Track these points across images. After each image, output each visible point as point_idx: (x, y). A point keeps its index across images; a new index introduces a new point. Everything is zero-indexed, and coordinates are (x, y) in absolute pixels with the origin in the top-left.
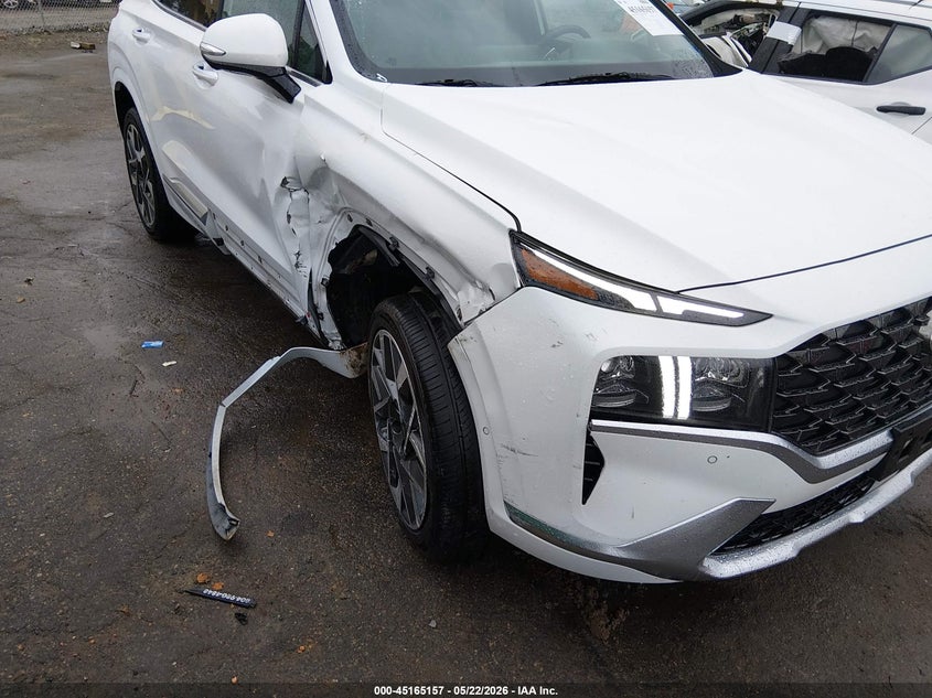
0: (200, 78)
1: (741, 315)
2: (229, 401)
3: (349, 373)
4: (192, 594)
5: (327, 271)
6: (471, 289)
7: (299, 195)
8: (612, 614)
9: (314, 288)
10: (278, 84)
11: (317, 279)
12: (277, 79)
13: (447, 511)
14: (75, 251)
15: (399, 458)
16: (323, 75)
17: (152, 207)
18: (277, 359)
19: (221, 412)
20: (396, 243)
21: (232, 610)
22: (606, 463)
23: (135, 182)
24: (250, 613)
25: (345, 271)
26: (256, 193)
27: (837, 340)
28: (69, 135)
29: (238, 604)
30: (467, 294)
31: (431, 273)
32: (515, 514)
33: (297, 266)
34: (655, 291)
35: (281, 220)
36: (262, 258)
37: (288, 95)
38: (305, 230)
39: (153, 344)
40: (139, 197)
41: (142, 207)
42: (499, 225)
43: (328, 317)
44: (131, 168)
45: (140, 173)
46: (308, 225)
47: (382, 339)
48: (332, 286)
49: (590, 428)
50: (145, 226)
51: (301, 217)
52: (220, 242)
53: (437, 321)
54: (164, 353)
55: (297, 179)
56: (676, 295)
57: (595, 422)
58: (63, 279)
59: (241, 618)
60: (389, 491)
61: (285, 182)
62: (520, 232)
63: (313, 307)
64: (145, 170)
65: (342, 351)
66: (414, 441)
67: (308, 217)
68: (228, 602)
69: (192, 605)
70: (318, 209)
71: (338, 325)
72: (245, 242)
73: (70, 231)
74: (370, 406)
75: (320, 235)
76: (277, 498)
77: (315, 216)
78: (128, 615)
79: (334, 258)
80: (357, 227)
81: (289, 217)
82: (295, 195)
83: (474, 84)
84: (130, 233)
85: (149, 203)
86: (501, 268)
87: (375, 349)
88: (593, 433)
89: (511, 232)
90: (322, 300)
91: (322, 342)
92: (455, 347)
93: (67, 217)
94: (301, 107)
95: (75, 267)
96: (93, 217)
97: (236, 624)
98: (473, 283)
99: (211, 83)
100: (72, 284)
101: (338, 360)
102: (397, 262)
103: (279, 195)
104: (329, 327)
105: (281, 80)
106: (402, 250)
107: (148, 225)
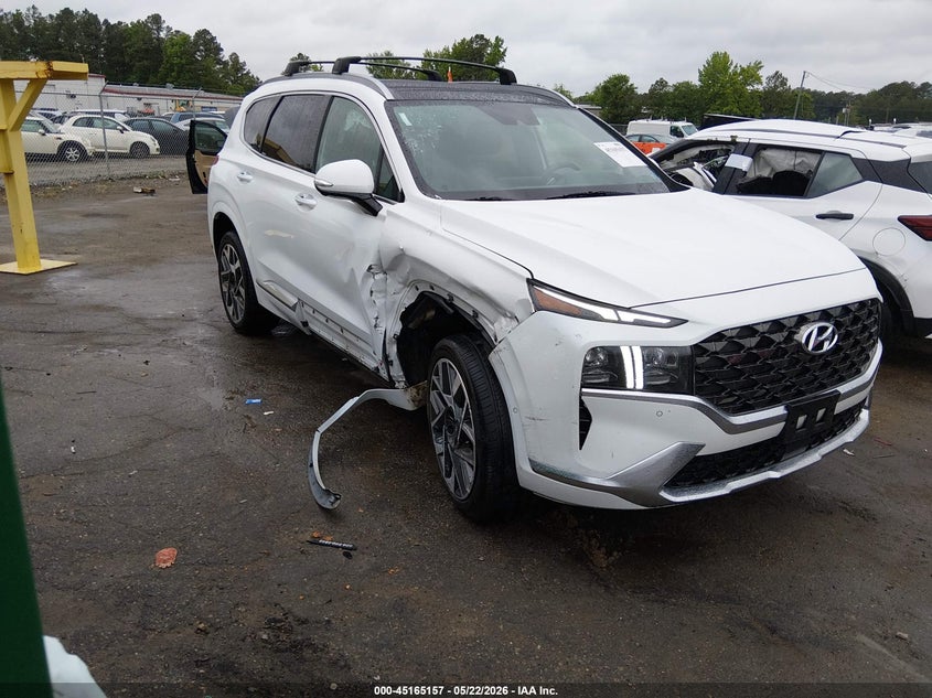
0: (301, 204)
1: (669, 321)
2: (323, 428)
3: (409, 407)
4: (311, 543)
5: (397, 328)
6: (503, 319)
7: (379, 276)
8: (609, 554)
9: (387, 341)
10: (366, 205)
11: (390, 335)
12: (367, 201)
13: (490, 469)
14: (179, 342)
15: (452, 451)
16: (399, 197)
17: (241, 306)
18: (356, 399)
19: (317, 436)
20: (451, 297)
21: (341, 551)
22: (593, 419)
23: (225, 289)
24: (352, 553)
25: (411, 326)
26: (345, 278)
27: (751, 348)
28: (151, 261)
29: (343, 548)
30: (500, 323)
31: (476, 314)
32: (536, 467)
33: (375, 326)
34: (616, 308)
35: (365, 295)
36: (343, 328)
37: (374, 212)
38: (383, 301)
39: (254, 401)
40: (228, 300)
41: (231, 309)
42: (520, 277)
43: (396, 363)
44: (222, 279)
45: (232, 282)
46: (385, 297)
47: (440, 367)
48: (400, 340)
49: (581, 394)
50: (233, 324)
51: (380, 292)
52: (305, 324)
53: (480, 346)
54: (263, 407)
55: (380, 265)
56: (629, 310)
57: (584, 390)
58: (174, 361)
59: (347, 555)
60: (444, 481)
61: (370, 268)
62: (533, 279)
63: (386, 356)
64: (237, 279)
65: (406, 389)
66: (466, 428)
67: (385, 291)
68: (338, 547)
69: (313, 549)
70: (393, 284)
71: (404, 369)
72: (329, 318)
73: (171, 329)
74: (427, 424)
75: (394, 302)
76: (362, 491)
77: (391, 290)
78: (268, 554)
79: (405, 317)
80: (422, 293)
81: (372, 292)
82: (377, 277)
83: (499, 200)
84: (219, 329)
85: (239, 304)
86: (522, 302)
87: (434, 377)
88: (583, 398)
89: (528, 280)
90: (393, 350)
91: (391, 384)
92: (493, 358)
93: (165, 319)
94: (384, 218)
95: (180, 352)
96: (186, 319)
97: (344, 558)
98: (505, 316)
99: (311, 207)
100: (182, 364)
101: (401, 398)
102: (452, 311)
103: (365, 277)
104: (397, 371)
105: (370, 202)
106: (456, 302)
107: (236, 322)
